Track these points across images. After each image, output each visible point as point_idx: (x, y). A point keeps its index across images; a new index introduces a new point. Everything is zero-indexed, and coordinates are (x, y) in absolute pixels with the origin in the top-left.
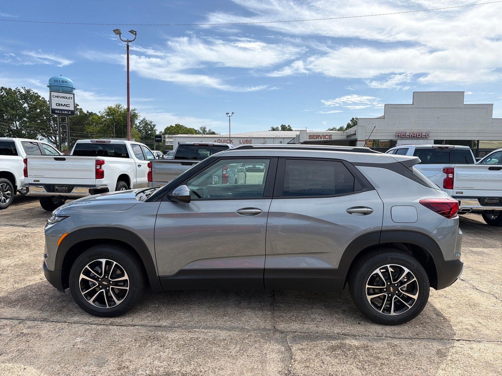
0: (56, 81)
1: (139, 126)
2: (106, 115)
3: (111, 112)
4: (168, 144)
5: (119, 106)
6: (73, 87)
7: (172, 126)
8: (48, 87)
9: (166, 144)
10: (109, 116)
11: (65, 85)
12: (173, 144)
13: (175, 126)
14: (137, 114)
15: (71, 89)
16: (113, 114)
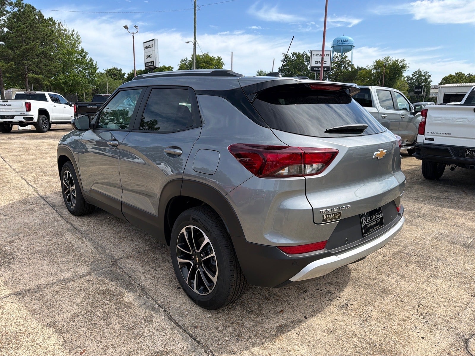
0: (339, 41)
1: (412, 78)
2: (373, 69)
3: (379, 65)
4: (433, 96)
5: (388, 58)
6: (353, 45)
7: (451, 76)
8: (332, 47)
9: (430, 96)
10: (376, 70)
11: (346, 43)
12: (437, 95)
13: (454, 75)
14: (406, 65)
15: (351, 47)
16: (380, 67)
